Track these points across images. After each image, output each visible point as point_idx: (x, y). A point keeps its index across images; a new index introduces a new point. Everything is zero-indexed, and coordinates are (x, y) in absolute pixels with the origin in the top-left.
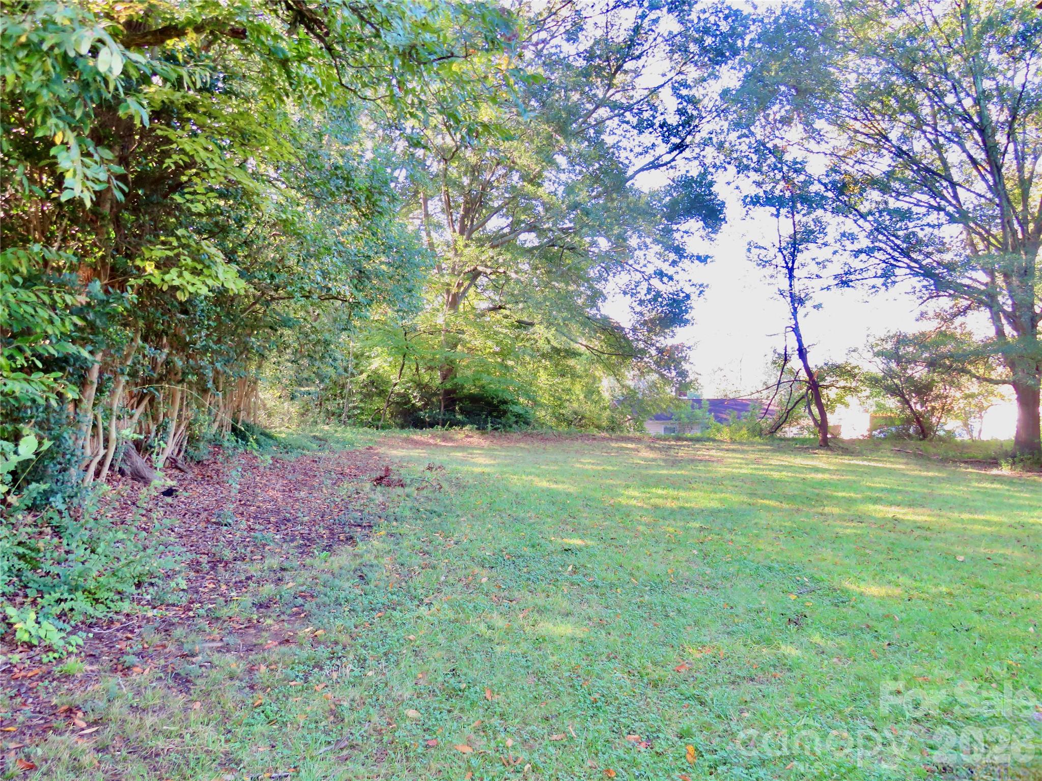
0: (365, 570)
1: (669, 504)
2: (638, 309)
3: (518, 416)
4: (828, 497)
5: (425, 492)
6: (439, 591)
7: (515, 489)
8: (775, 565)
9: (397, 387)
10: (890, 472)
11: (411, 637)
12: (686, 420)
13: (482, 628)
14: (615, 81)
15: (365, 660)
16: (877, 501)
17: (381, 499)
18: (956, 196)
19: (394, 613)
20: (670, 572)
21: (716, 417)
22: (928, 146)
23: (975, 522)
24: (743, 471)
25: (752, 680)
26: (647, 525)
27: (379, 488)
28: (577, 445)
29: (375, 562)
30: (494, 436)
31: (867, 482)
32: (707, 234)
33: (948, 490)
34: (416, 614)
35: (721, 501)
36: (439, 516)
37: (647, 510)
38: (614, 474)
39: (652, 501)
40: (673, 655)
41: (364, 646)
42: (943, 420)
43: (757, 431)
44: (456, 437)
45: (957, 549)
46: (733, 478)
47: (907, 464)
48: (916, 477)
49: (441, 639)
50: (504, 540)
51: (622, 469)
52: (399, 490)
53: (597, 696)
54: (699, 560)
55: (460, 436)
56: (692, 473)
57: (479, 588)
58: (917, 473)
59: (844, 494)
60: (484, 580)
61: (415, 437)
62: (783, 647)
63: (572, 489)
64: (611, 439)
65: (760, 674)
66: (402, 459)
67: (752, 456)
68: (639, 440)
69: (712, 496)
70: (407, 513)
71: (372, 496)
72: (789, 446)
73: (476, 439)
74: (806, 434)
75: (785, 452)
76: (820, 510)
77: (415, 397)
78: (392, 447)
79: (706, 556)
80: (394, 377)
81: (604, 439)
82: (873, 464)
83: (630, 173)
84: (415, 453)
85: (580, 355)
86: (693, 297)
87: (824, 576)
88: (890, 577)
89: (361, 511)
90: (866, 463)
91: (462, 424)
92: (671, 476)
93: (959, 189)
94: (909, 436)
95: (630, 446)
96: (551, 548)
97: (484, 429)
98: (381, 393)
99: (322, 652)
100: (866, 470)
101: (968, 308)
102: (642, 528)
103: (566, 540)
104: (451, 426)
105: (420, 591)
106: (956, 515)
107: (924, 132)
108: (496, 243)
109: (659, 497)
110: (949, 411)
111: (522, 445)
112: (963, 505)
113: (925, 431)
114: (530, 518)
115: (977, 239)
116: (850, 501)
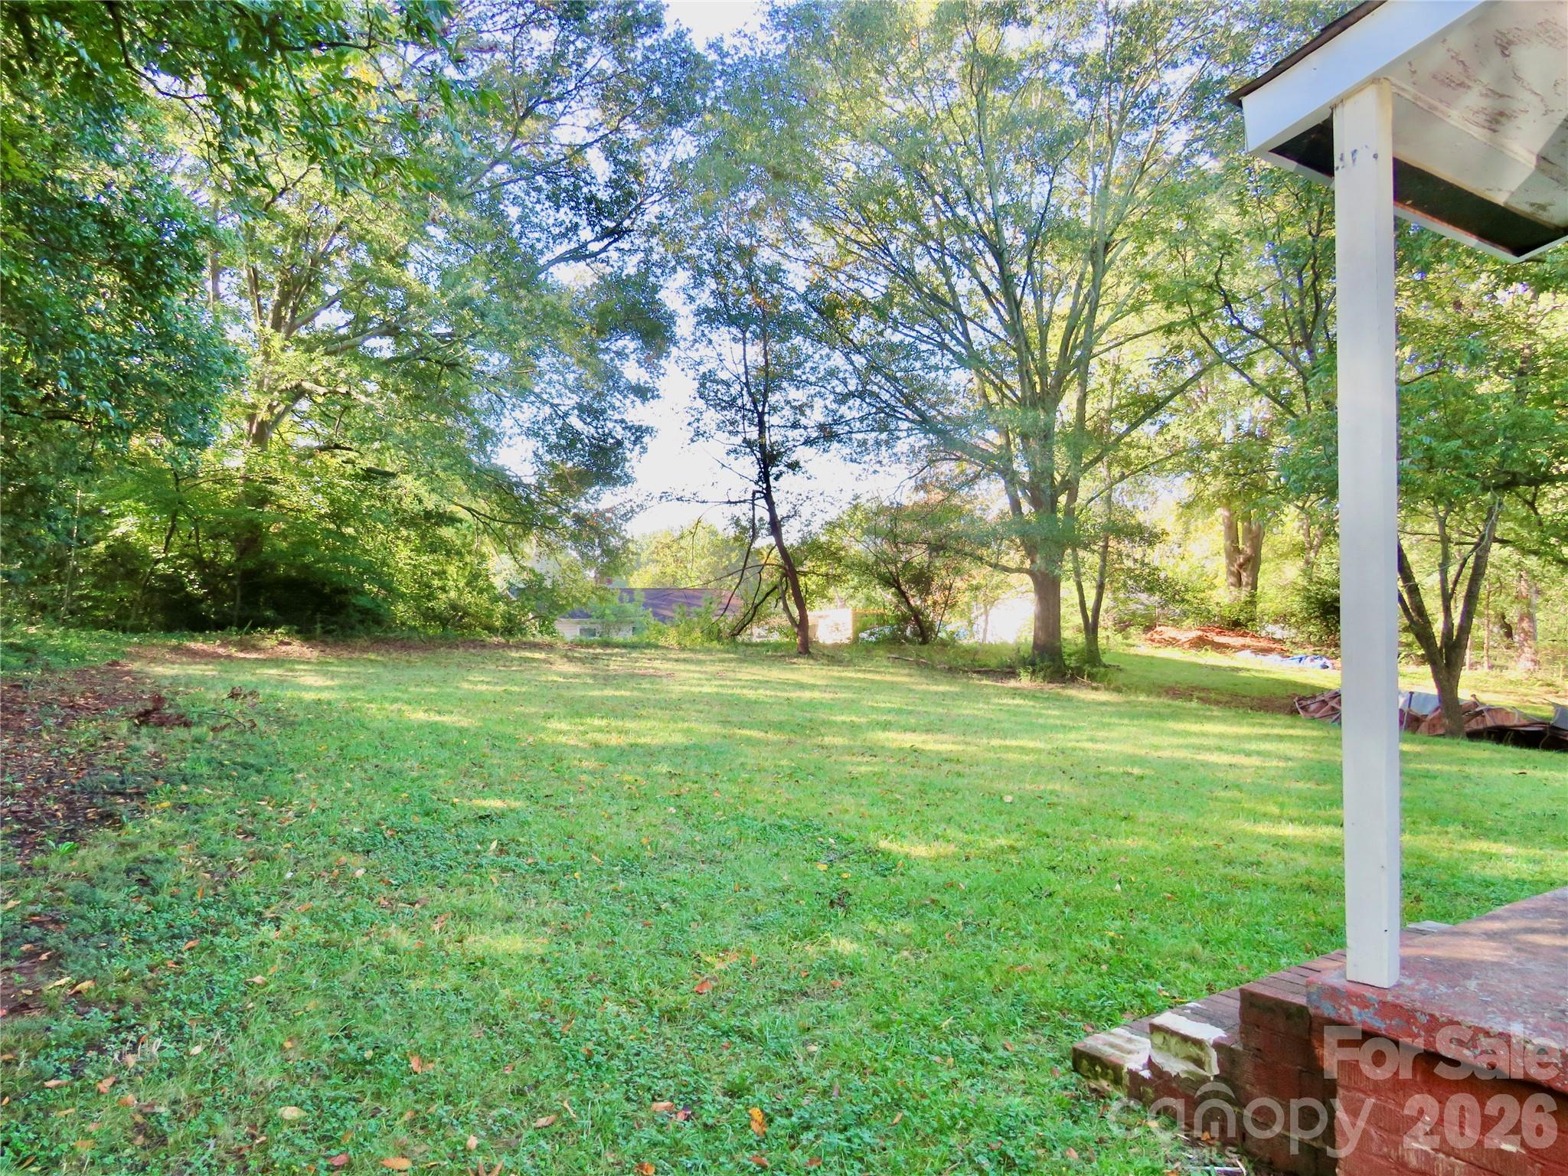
0: (148, 869)
1: (614, 740)
2: (548, 458)
3: (365, 612)
4: (824, 723)
5: (226, 734)
6: (286, 896)
7: (376, 724)
8: (786, 822)
9: (161, 566)
10: (893, 687)
11: (258, 979)
12: (612, 618)
13: (377, 952)
14: (522, 129)
15: (181, 1027)
16: (886, 726)
17: (152, 748)
18: (965, 333)
19: (218, 940)
20: (644, 841)
21: (655, 614)
22: (933, 266)
23: (1008, 749)
24: (706, 689)
25: (805, 994)
26: (592, 773)
27: (144, 730)
28: (458, 654)
29: (161, 855)
30: (326, 643)
31: (868, 701)
32: (648, 358)
33: (967, 709)
34: (258, 939)
35: (687, 732)
36: (259, 771)
37: (584, 750)
38: (526, 698)
39: (589, 736)
40: (686, 969)
41: (176, 1003)
42: (946, 617)
43: (714, 634)
44: (263, 644)
45: (999, 785)
46: (694, 700)
47: (911, 676)
48: (925, 693)
49: (311, 978)
50: (378, 805)
51: (532, 690)
52: (181, 733)
53: (590, 1046)
54: (680, 822)
55: (270, 642)
56: (636, 693)
57: (354, 887)
58: (924, 687)
59: (844, 718)
60: (360, 873)
61: (192, 645)
62: (833, 941)
63: (465, 723)
64: (507, 646)
65: (813, 984)
66: (175, 679)
67: (710, 669)
68: (550, 647)
69: (672, 726)
70: (205, 770)
71: (134, 742)
72: (759, 653)
73: (296, 648)
74: (775, 637)
75: (754, 662)
76: (818, 740)
77: (192, 582)
78: (153, 660)
79: (688, 814)
80: (156, 550)
81: (498, 645)
82: (869, 676)
83: (542, 261)
84: (196, 670)
85: (460, 521)
86: (627, 444)
87: (854, 834)
88: (934, 829)
89: (120, 769)
90: (860, 675)
91: (272, 625)
92: (607, 698)
93: (970, 326)
94: (906, 638)
95: (537, 655)
96: (454, 815)
97: (309, 631)
98: (131, 575)
99: (98, 1020)
100: (864, 685)
101: (977, 476)
102: (585, 778)
103: (478, 802)
104: (254, 627)
105: (255, 899)
106: (985, 741)
107: (928, 248)
108: (332, 348)
109: (600, 730)
110: (954, 606)
111: (373, 656)
112: (990, 728)
113: (925, 632)
114: (412, 769)
115: (989, 390)
116: (854, 728)
